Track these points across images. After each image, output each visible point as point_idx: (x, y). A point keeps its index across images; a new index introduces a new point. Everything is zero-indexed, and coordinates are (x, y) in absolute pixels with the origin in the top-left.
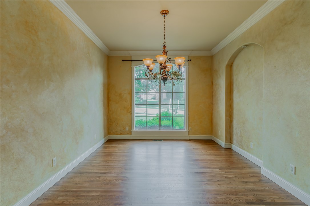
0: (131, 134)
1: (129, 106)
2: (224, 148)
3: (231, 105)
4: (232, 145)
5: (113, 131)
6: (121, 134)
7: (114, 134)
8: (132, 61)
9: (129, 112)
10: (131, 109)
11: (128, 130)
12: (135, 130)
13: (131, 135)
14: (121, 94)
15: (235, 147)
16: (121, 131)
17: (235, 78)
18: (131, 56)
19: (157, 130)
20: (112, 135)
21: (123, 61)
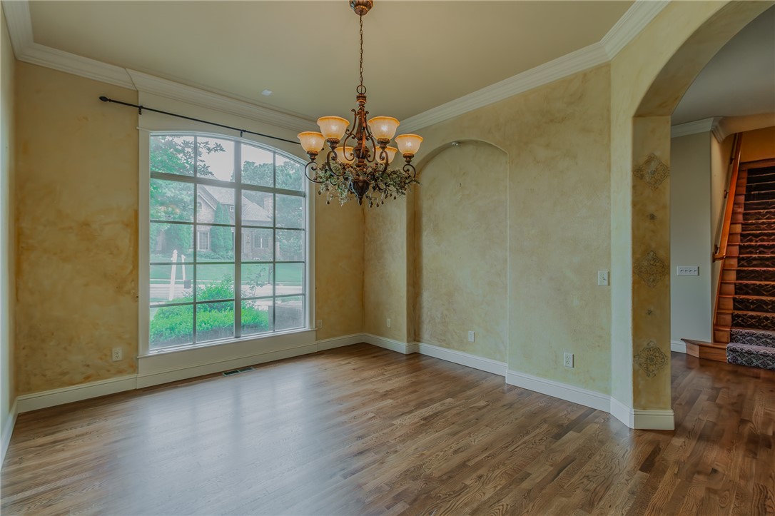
0: (134, 368)
1: (129, 271)
2: (406, 355)
3: (415, 261)
4: (420, 344)
5: (44, 376)
6: (87, 378)
7: (51, 384)
8: (141, 107)
9: (128, 293)
10: (136, 280)
11: (120, 358)
12: (153, 351)
13: (134, 376)
14: (86, 224)
15: (426, 348)
16: (88, 366)
17: (425, 204)
18: (138, 91)
19: (231, 339)
20: (38, 389)
21: (103, 99)
